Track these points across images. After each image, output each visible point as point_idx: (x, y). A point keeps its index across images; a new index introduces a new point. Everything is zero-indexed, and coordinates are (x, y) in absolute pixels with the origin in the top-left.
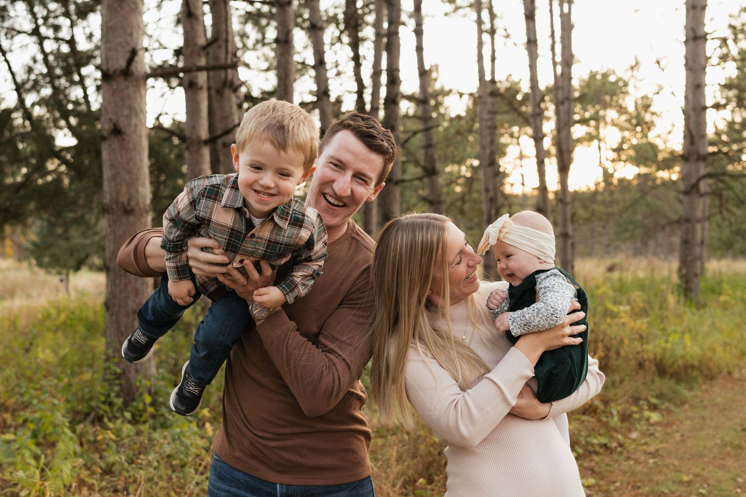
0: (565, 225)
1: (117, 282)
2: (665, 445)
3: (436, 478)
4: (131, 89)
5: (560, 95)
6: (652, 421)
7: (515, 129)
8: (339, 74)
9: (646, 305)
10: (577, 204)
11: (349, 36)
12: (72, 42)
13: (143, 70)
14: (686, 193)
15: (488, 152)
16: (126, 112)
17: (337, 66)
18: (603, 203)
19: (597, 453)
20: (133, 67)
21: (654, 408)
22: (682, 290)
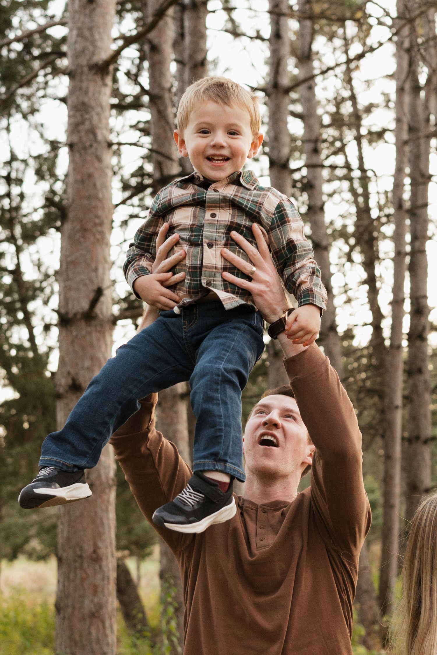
1: (72, 576)
4: (94, 335)
8: (349, 301)
11: (361, 252)
12: (17, 273)
13: (109, 313)
16: (87, 363)
17: (346, 291)
20: (97, 310)
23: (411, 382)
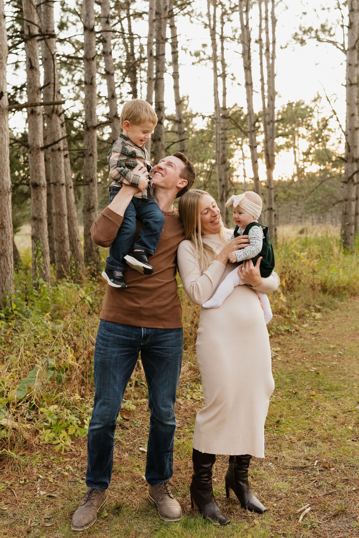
0: (270, 203)
2: (323, 330)
3: (189, 347)
5: (267, 119)
6: (316, 318)
7: (240, 139)
9: (320, 253)
10: (279, 189)
11: (130, 77)
14: (345, 182)
15: (221, 154)
18: (296, 189)
19: (283, 335)
21: (319, 311)
22: (342, 243)
23: (155, 145)
